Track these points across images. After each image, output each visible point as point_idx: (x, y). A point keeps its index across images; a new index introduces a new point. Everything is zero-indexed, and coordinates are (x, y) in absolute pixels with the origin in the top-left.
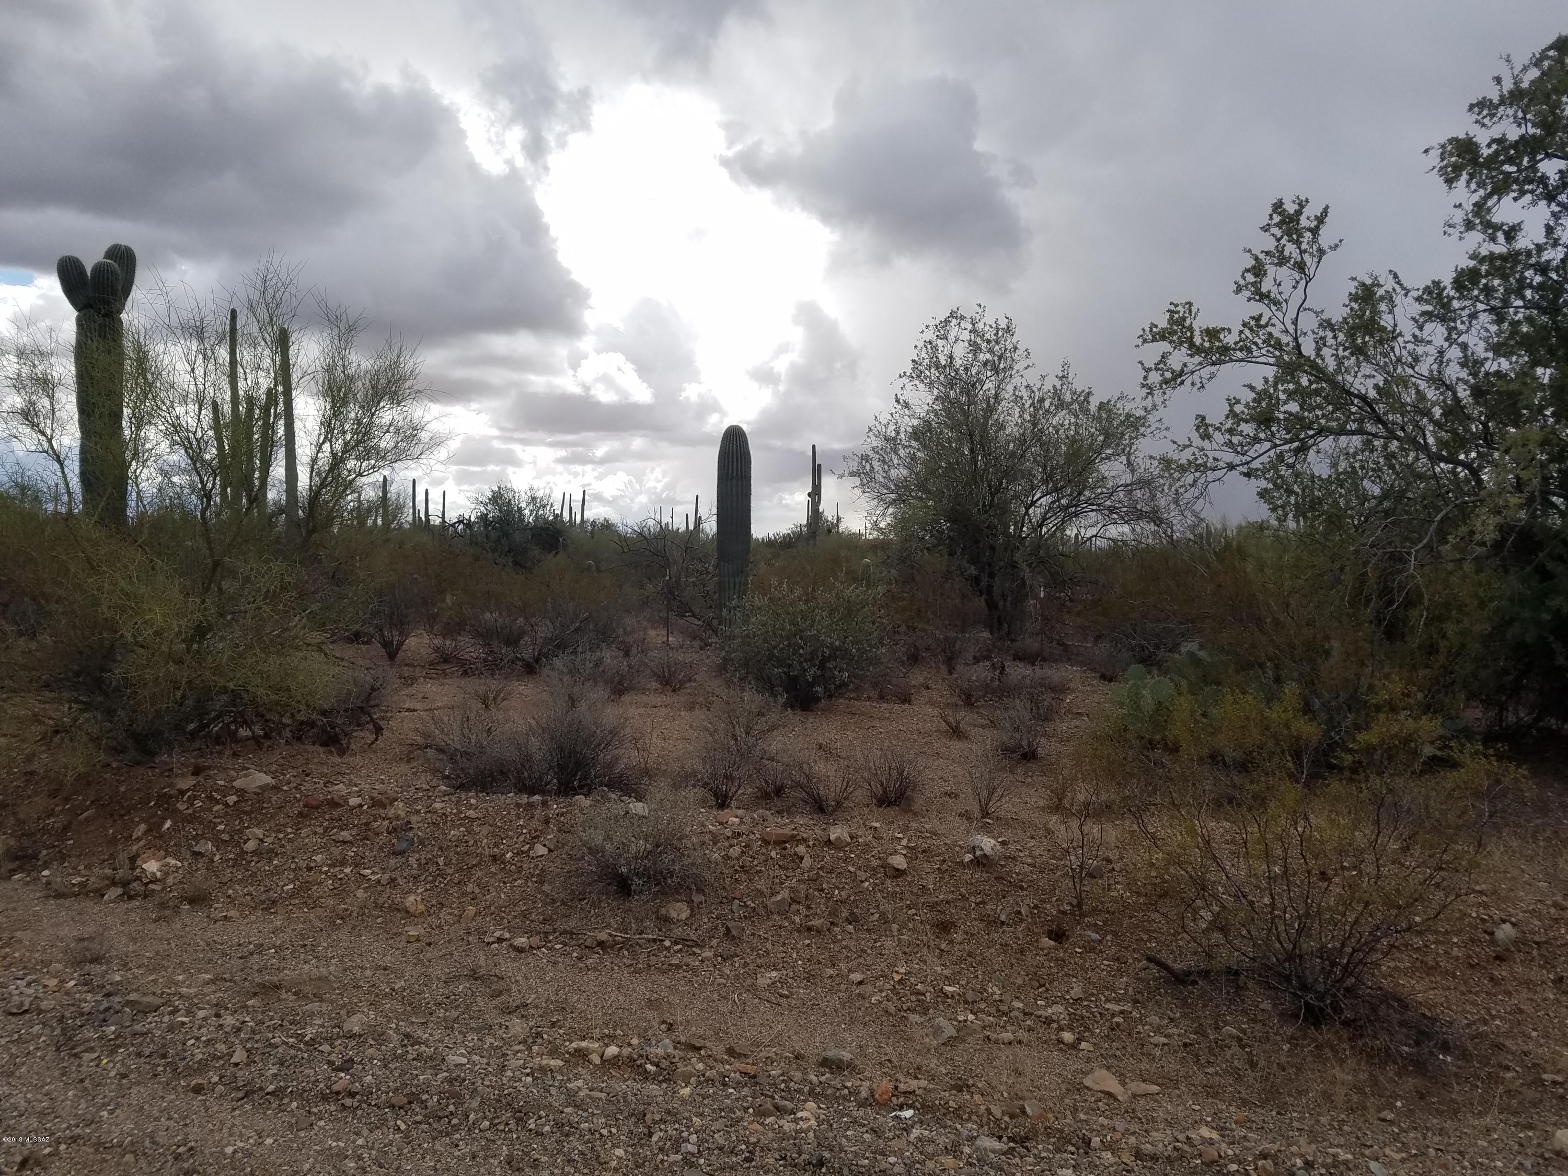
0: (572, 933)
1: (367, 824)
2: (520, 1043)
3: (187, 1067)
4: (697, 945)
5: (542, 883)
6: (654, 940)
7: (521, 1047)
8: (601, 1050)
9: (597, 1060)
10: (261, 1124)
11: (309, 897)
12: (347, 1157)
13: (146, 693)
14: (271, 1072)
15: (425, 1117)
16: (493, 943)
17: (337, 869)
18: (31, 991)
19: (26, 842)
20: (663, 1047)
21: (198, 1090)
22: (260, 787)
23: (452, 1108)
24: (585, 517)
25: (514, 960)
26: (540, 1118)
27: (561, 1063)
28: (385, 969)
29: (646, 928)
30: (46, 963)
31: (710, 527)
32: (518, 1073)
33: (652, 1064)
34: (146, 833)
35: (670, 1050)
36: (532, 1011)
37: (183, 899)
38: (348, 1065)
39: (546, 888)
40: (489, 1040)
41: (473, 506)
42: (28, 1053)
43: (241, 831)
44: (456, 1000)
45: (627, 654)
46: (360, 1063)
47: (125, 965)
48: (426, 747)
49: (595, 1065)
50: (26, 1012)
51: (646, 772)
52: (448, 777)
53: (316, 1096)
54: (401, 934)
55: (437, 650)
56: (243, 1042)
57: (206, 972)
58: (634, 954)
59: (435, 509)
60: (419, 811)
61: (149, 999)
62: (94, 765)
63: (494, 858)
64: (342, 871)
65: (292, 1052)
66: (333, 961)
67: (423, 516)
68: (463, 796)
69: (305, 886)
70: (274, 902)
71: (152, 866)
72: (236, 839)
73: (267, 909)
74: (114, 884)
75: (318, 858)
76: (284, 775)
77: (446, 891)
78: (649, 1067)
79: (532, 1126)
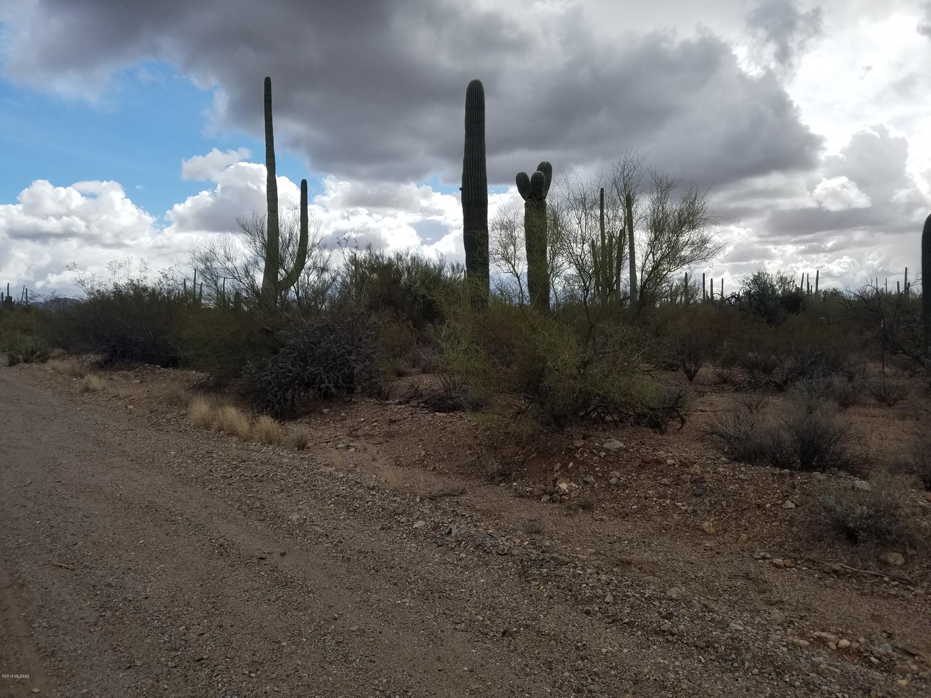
0: (814, 562)
1: (678, 476)
2: (778, 625)
3: (582, 599)
4: (910, 584)
5: (791, 526)
6: (876, 576)
7: (779, 627)
8: (836, 641)
9: (834, 647)
10: (621, 640)
11: (647, 514)
12: (669, 670)
13: (559, 394)
14: (626, 611)
15: (717, 657)
16: (759, 559)
17: (662, 500)
18: (508, 544)
19: (506, 468)
20: (884, 648)
21: (588, 613)
22: (618, 449)
23: (733, 656)
24: (819, 288)
25: (773, 572)
26: (793, 675)
27: (807, 644)
28: (691, 564)
29: (869, 566)
30: (515, 530)
31: (917, 289)
32: (777, 643)
33: (875, 657)
34: (560, 468)
35: (890, 651)
36: (787, 606)
37: (579, 506)
38: (670, 616)
39: (795, 529)
40: (758, 619)
41: (741, 286)
42: (507, 576)
43: (608, 472)
44: (737, 590)
45: (851, 379)
46: (677, 617)
47: (551, 537)
48: (712, 433)
49: (833, 650)
50: (506, 554)
51: (867, 461)
52: (727, 453)
53: (651, 630)
54: (701, 544)
55: (719, 375)
56: (612, 591)
57: (592, 548)
58: (860, 582)
59: (717, 290)
60: (709, 472)
61: (563, 558)
62: (536, 431)
63: (759, 506)
64: (664, 502)
65: (638, 602)
66: (661, 554)
67: (709, 295)
68: (737, 465)
69: (644, 508)
70: (627, 515)
71: (564, 486)
72: (605, 476)
73: (624, 518)
74: (545, 493)
75: (651, 492)
76: (630, 443)
77: (728, 522)
78: (873, 659)
79: (787, 680)
